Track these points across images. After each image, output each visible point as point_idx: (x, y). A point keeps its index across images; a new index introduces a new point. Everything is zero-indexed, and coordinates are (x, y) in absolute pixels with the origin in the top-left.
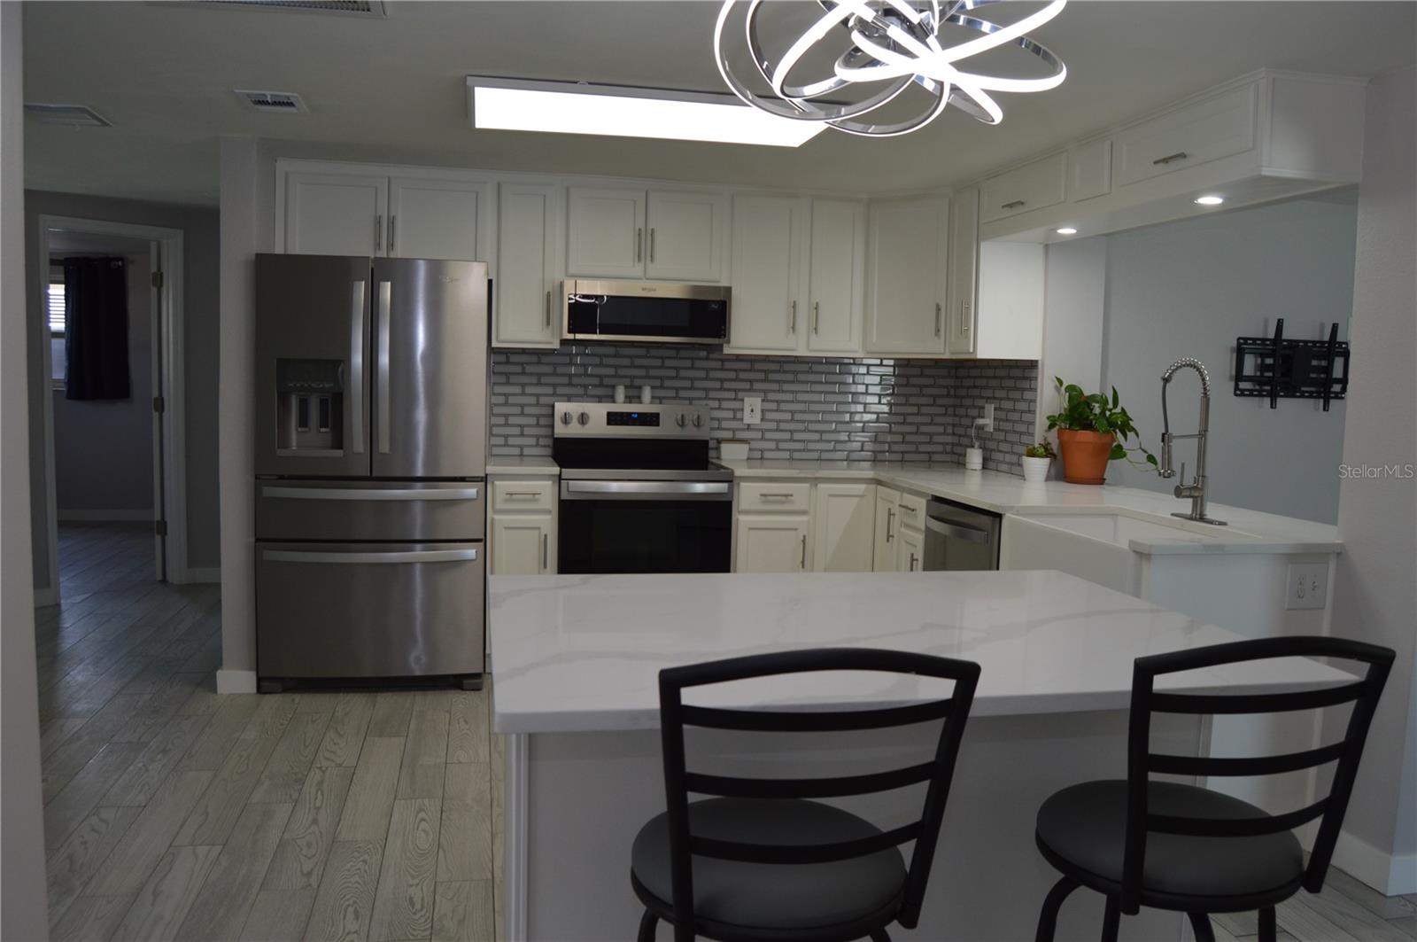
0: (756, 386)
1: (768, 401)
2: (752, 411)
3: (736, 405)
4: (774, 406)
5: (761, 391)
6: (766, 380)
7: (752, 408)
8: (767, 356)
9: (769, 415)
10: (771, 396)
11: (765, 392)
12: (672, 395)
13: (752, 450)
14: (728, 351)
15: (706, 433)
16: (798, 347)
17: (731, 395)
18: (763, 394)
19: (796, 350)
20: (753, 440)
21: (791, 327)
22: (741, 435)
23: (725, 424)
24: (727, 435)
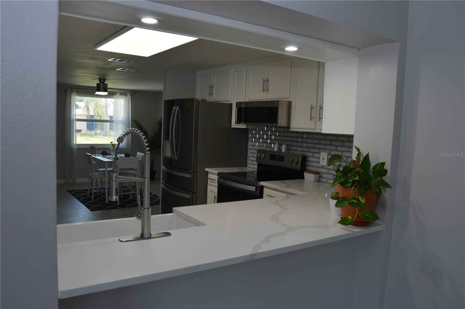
0: (327, 147)
3: (318, 156)
6: (330, 145)
7: (324, 158)
10: (332, 153)
11: (330, 150)
12: (297, 149)
13: (323, 177)
14: (291, 130)
15: (299, 167)
16: (315, 128)
17: (317, 151)
18: (329, 152)
19: (315, 129)
20: (323, 173)
21: (311, 118)
22: (320, 170)
23: (314, 164)
24: (314, 169)
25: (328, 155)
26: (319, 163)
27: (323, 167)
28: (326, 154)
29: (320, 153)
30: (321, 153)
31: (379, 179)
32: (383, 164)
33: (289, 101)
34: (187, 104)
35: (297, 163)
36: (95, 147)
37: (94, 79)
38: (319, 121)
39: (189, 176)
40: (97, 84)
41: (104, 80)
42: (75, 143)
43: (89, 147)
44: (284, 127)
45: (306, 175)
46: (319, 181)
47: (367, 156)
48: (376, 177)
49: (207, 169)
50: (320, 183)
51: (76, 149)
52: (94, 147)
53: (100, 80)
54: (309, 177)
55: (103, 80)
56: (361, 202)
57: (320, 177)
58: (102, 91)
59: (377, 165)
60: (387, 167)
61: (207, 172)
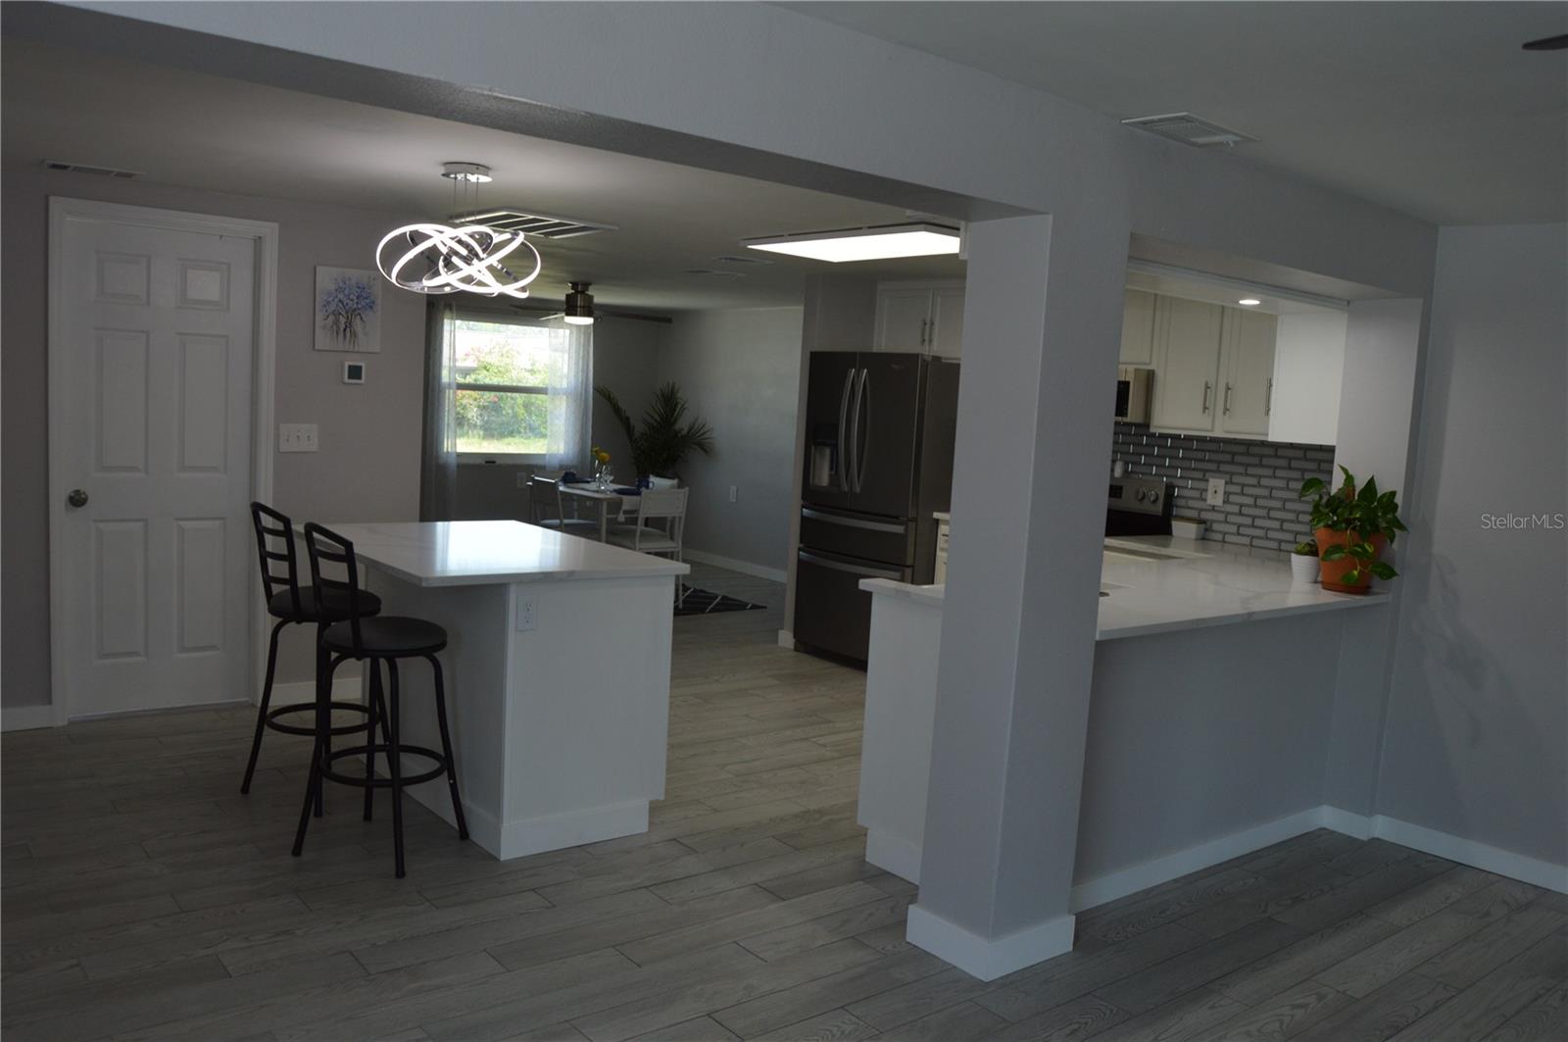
0: (1223, 467)
1: (1232, 483)
2: (1216, 492)
3: (1201, 485)
4: (1237, 489)
5: (1227, 473)
6: (1232, 462)
7: (1216, 490)
8: (1235, 439)
9: (1232, 498)
10: (1236, 479)
11: (1232, 474)
12: (1148, 471)
13: (1213, 531)
14: (1152, 430)
15: (1158, 509)
16: (1213, 427)
17: (1199, 475)
18: (1228, 477)
19: (1212, 431)
20: (1215, 521)
21: (1205, 408)
22: (1205, 516)
23: (1191, 503)
24: (1193, 514)
25: (1226, 483)
26: (1205, 500)
27: (1213, 509)
28: (1223, 481)
29: (1207, 481)
30: (1211, 480)
31: (1390, 516)
32: (1393, 494)
33: (1149, 371)
34: (894, 366)
35: (1155, 501)
36: (498, 462)
37: (563, 282)
38: (1224, 413)
39: (899, 529)
40: (567, 296)
41: (587, 285)
42: (445, 450)
43: (481, 461)
44: (1137, 425)
45: (1176, 525)
46: (1203, 539)
47: (1371, 483)
48: (1385, 513)
49: (936, 515)
50: (1205, 542)
51: (455, 468)
52: (494, 462)
53: (575, 285)
54: (1182, 530)
55: (582, 284)
56: (1367, 551)
57: (1206, 530)
58: (580, 316)
59: (1384, 495)
60: (1399, 500)
61: (937, 521)
